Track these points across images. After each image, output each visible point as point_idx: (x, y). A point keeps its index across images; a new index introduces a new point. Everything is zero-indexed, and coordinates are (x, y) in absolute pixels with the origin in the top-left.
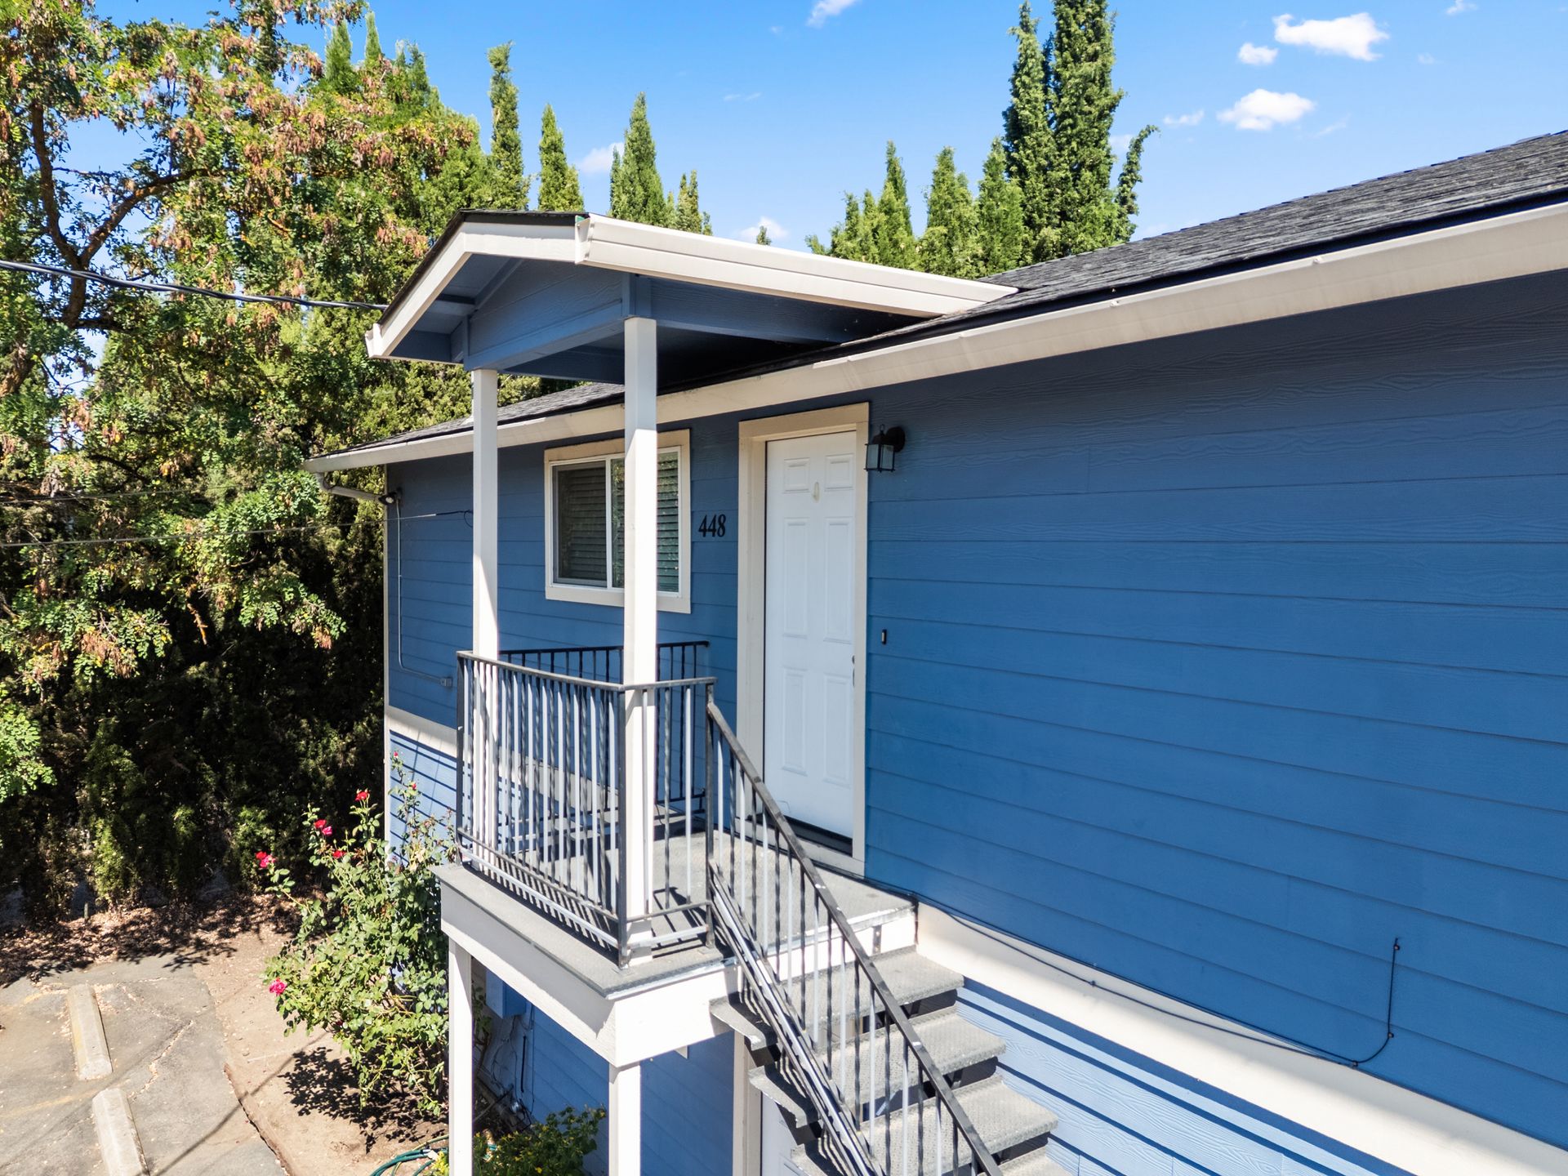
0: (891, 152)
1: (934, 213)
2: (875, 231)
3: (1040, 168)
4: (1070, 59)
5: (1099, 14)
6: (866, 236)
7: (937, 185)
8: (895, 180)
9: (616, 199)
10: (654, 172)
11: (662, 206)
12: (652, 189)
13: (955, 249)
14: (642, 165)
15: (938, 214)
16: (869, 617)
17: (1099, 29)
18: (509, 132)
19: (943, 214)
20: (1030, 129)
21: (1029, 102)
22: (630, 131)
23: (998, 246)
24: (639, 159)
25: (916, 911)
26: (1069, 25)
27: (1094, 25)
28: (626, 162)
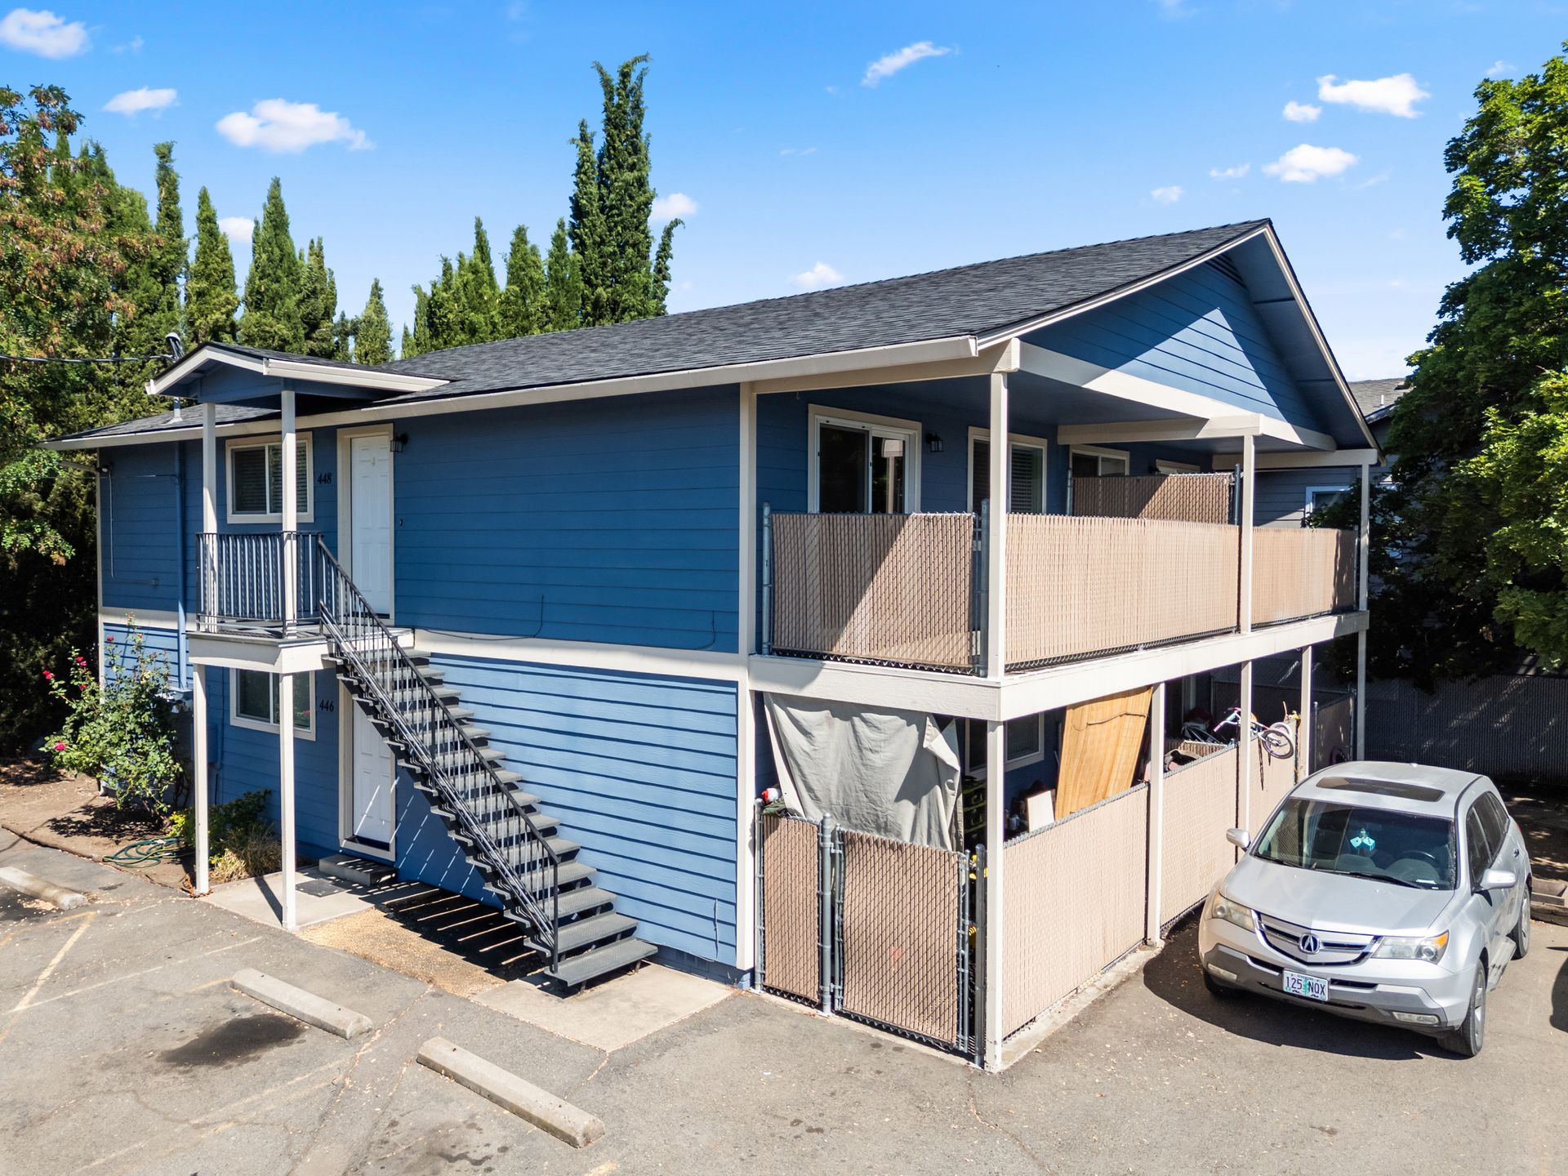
0: (479, 225)
1: (512, 274)
2: (465, 285)
3: (594, 243)
4: (615, 166)
5: (636, 136)
6: (458, 289)
7: (514, 253)
8: (482, 247)
9: (257, 256)
10: (288, 237)
11: (295, 263)
12: (287, 250)
13: (528, 301)
14: (278, 232)
15: (515, 276)
16: (395, 515)
17: (636, 147)
18: (172, 207)
19: (519, 275)
20: (587, 214)
21: (586, 194)
22: (268, 206)
23: (563, 301)
24: (275, 227)
25: (414, 633)
26: (614, 142)
27: (632, 144)
28: (264, 228)
